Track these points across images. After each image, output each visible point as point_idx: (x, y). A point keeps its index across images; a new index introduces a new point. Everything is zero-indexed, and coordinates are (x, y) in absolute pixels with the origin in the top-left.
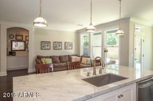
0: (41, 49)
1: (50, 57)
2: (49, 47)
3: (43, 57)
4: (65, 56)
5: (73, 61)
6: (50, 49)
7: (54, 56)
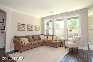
0: (18, 30)
1: (26, 37)
2: (24, 29)
3: (21, 37)
4: (36, 35)
5: (42, 39)
6: (24, 30)
7: (28, 36)
